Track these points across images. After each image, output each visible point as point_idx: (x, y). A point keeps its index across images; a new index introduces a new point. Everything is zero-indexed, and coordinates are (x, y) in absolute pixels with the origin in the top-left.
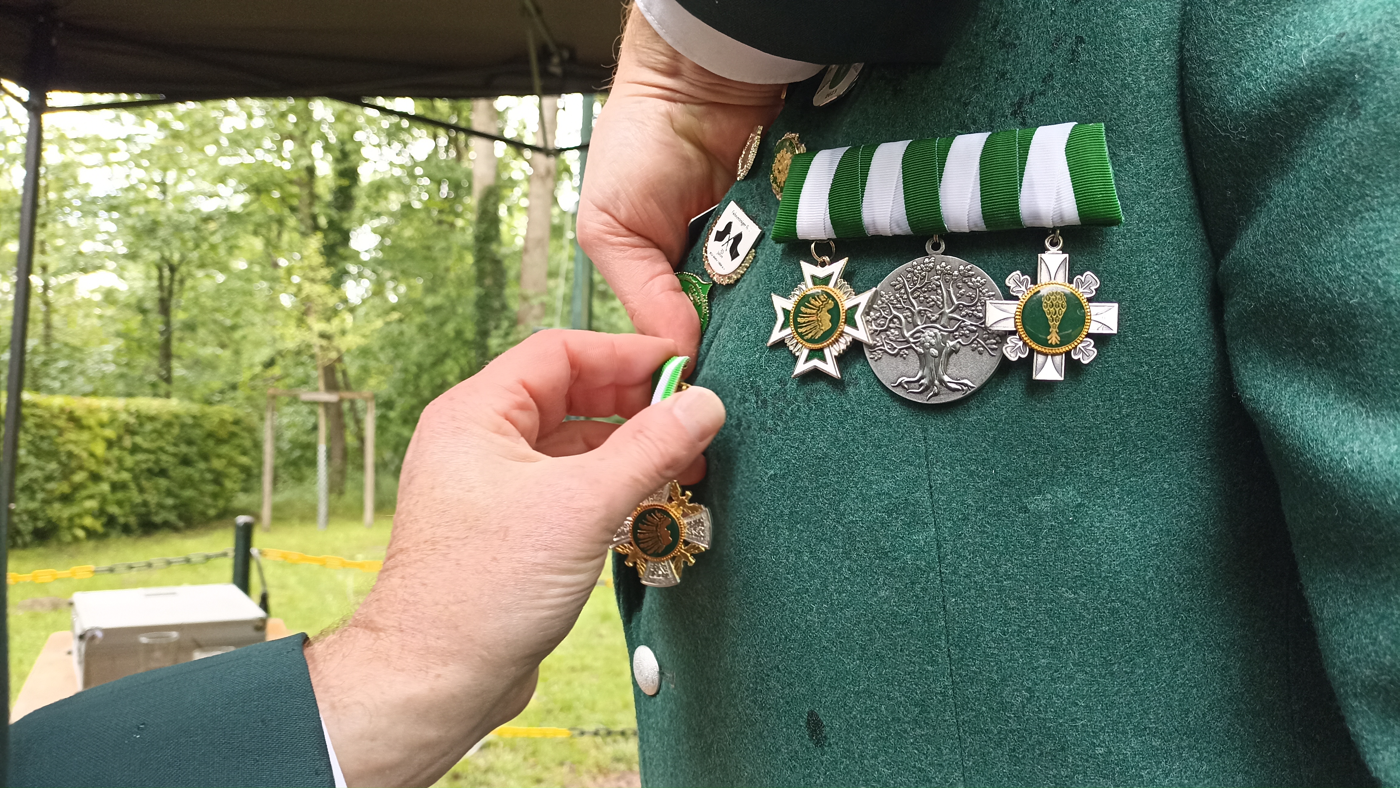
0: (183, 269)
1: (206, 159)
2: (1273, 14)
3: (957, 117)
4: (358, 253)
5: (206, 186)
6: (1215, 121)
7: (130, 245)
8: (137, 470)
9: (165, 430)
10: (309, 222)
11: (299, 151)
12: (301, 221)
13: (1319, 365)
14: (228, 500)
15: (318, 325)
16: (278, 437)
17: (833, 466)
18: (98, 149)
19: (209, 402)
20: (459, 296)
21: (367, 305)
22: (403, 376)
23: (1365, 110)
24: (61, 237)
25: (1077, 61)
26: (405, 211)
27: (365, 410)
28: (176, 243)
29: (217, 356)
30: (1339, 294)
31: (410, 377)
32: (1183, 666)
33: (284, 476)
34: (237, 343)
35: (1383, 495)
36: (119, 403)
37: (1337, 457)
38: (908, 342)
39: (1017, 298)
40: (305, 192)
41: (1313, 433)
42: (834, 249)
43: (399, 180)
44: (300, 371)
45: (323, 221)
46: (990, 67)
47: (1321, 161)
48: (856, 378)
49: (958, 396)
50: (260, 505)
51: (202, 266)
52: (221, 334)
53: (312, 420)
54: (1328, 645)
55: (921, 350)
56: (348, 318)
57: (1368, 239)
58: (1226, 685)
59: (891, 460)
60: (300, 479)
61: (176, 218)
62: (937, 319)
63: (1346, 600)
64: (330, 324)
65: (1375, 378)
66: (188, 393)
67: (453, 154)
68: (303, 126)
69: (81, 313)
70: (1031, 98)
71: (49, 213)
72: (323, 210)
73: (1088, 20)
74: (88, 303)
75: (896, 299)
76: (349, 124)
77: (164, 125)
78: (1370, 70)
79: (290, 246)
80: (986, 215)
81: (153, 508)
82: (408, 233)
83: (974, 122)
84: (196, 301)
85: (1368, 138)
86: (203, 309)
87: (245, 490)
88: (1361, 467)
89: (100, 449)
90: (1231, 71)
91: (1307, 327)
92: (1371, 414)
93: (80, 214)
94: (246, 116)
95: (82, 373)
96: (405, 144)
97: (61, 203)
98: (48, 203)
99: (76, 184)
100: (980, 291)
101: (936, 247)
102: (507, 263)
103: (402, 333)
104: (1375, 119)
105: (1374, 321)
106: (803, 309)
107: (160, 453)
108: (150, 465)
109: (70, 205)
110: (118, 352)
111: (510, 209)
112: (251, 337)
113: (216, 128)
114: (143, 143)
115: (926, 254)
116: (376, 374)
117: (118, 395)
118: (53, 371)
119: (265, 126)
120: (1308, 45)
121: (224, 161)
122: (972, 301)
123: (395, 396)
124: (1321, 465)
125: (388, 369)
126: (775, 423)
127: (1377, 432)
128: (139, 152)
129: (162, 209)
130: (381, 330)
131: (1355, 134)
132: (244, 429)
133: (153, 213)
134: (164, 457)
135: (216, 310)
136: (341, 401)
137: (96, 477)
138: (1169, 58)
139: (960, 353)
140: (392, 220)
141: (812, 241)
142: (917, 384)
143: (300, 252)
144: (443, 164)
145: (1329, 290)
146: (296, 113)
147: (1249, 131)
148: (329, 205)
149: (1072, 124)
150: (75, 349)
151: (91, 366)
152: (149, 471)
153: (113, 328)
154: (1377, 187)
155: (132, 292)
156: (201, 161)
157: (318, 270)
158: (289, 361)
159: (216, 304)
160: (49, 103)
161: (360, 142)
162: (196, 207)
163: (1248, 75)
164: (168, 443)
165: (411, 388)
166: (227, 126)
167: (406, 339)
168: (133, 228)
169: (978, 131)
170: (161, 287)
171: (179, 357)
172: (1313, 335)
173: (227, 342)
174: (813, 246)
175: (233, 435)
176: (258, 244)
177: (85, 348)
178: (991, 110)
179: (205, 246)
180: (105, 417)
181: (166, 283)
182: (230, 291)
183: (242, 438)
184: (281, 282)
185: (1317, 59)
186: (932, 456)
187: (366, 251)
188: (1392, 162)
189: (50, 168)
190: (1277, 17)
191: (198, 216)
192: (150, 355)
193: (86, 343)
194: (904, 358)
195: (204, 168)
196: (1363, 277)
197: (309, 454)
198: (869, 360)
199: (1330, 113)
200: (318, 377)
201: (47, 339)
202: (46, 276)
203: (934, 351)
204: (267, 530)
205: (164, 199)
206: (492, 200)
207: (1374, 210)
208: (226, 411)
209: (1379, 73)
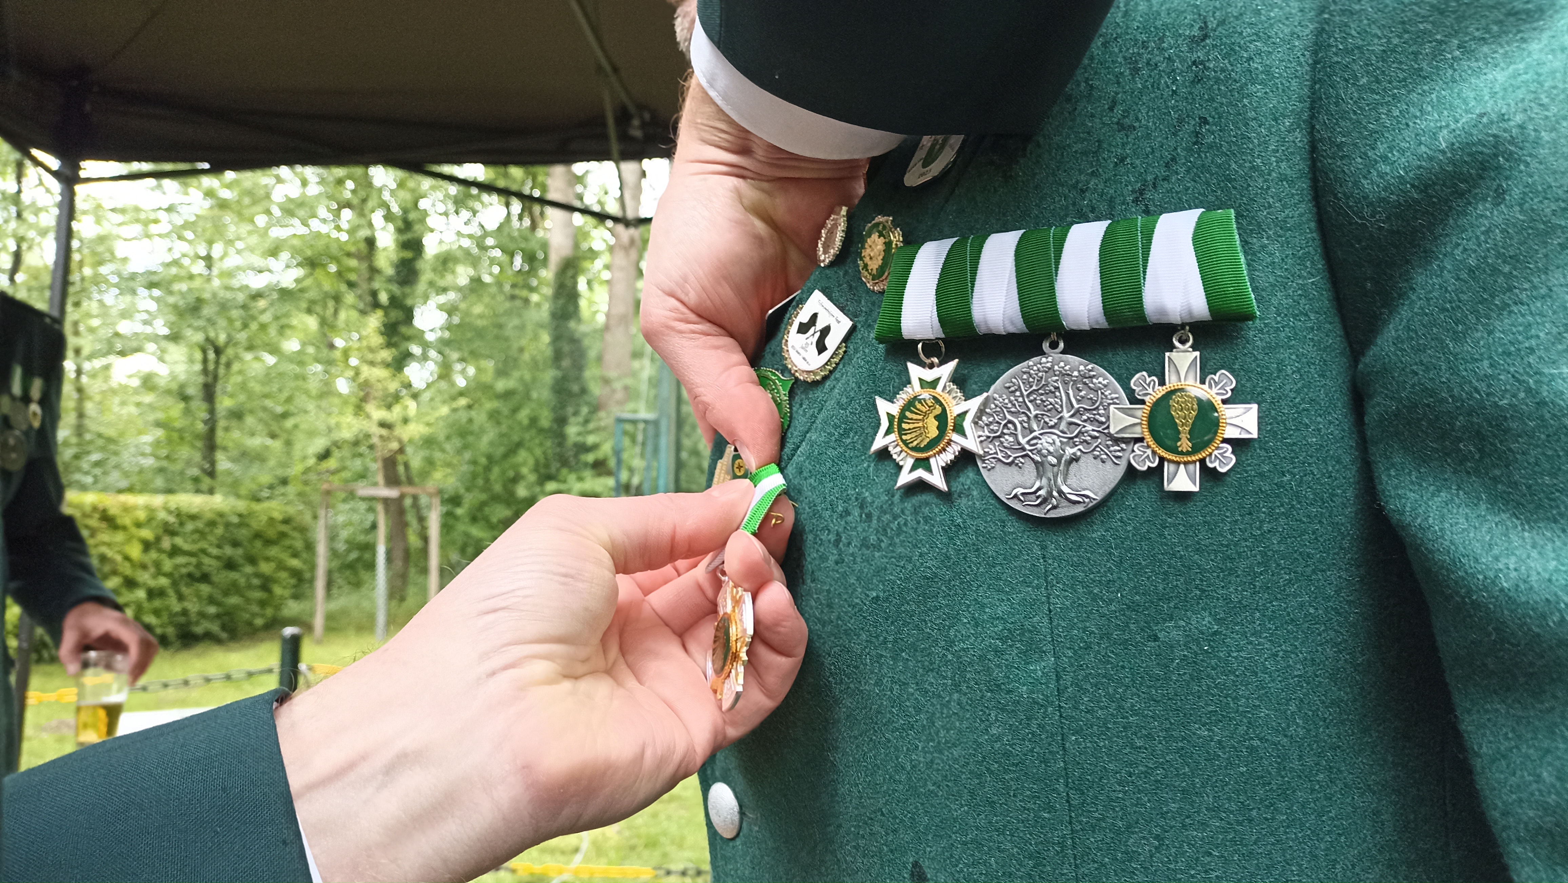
0: (230, 352)
1: (256, 230)
2: (1409, 92)
3: (1074, 204)
4: (423, 332)
5: (258, 261)
6: (1349, 207)
7: (171, 325)
8: (177, 576)
9: (207, 530)
10: (369, 299)
11: (357, 221)
12: (360, 297)
13: (1468, 473)
14: (278, 608)
15: (378, 413)
16: (332, 538)
17: (943, 588)
18: (137, 221)
19: (257, 499)
20: (534, 380)
21: (432, 390)
22: (472, 468)
23: (1510, 195)
24: (96, 316)
25: (1202, 144)
26: (475, 284)
27: (429, 507)
28: (222, 323)
29: (267, 447)
30: (1488, 395)
31: (480, 469)
32: (1330, 812)
33: (339, 580)
34: (289, 432)
35: (1544, 616)
36: (158, 500)
37: (1491, 574)
38: (1024, 449)
39: (1143, 402)
40: (364, 266)
41: (1465, 548)
42: (943, 350)
43: (467, 253)
44: (358, 464)
45: (384, 298)
46: (1109, 151)
47: (1465, 250)
48: (969, 488)
49: (1079, 509)
50: (312, 614)
51: (250, 348)
52: (272, 423)
53: (371, 517)
54: (1487, 784)
55: (1038, 458)
56: (412, 405)
57: (1517, 335)
58: (1377, 832)
59: (1006, 580)
60: (357, 585)
61: (222, 295)
62: (1056, 424)
63: (1507, 734)
64: (391, 412)
65: (1529, 487)
66: (234, 488)
67: (527, 222)
68: (362, 194)
69: (117, 400)
70: (1154, 184)
71: (83, 290)
72: (385, 285)
73: (1212, 100)
74: (124, 388)
75: (1011, 402)
76: (413, 191)
77: (209, 193)
78: (1516, 153)
79: (347, 325)
80: (1108, 311)
81: (194, 617)
82: (478, 309)
83: (1093, 210)
84: (243, 387)
85: (1515, 226)
86: (250, 395)
87: (296, 597)
88: (1517, 586)
89: (135, 551)
90: (1365, 154)
91: (1454, 431)
92: (1527, 527)
93: (117, 291)
94: (300, 183)
95: (117, 466)
96: (475, 212)
97: (97, 280)
98: (83, 279)
99: (113, 258)
100: (1102, 393)
101: (1054, 346)
102: (586, 342)
103: (470, 421)
104: (1521, 205)
105: (1526, 424)
106: (908, 414)
107: (202, 555)
108: (191, 569)
109: (106, 281)
110: (157, 444)
111: (589, 283)
112: (303, 426)
113: (268, 196)
114: (187, 214)
115: (1043, 353)
116: (442, 466)
117: (156, 491)
118: (85, 466)
119: (320, 194)
120: (1448, 126)
121: (277, 233)
122: (1094, 404)
123: (462, 491)
124: (1474, 584)
125: (455, 461)
126: (878, 539)
127: (1534, 546)
128: (182, 223)
129: (207, 286)
130: (448, 417)
131: (1500, 221)
132: (295, 529)
133: (197, 289)
134: (206, 560)
135: (266, 396)
136: (402, 497)
137: (130, 583)
138: (1299, 138)
139: (1081, 461)
140: (459, 295)
141: (919, 341)
142: (1033, 497)
143: (358, 332)
144: (516, 234)
145: (1477, 390)
146: (354, 180)
147: (1388, 218)
148: (390, 280)
149: (1198, 212)
150: (110, 440)
151: (127, 458)
152: (190, 576)
153: (151, 417)
154: (1525, 278)
155: (173, 377)
156: (250, 233)
157: (378, 351)
158: (346, 452)
159: (267, 389)
160: (83, 174)
161: (425, 210)
162: (245, 283)
163: (1384, 158)
164: (211, 545)
165: (480, 482)
166: (279, 194)
167: (475, 427)
168: (175, 307)
169: (1098, 219)
170: (205, 371)
171: (225, 449)
172: (1460, 440)
173: (278, 431)
174: (920, 346)
175: (283, 535)
176: (312, 323)
177: (121, 439)
178: (1111, 197)
179: (254, 326)
180: (142, 515)
181: (211, 367)
182: (281, 375)
183: (293, 538)
184: (337, 366)
185: (1458, 141)
186: (1052, 577)
187: (432, 330)
188: (1541, 251)
189: (86, 241)
190: (1414, 96)
191: (247, 293)
192: (193, 446)
193: (122, 434)
194: (1020, 467)
195: (253, 240)
196: (1513, 376)
197: (367, 556)
198: (982, 470)
199: (1475, 198)
200: (378, 469)
201: (80, 430)
202: (79, 360)
203: (1054, 461)
204: (319, 642)
205: (209, 275)
206: (570, 273)
207: (1522, 304)
208: (275, 508)
209: (1524, 155)
